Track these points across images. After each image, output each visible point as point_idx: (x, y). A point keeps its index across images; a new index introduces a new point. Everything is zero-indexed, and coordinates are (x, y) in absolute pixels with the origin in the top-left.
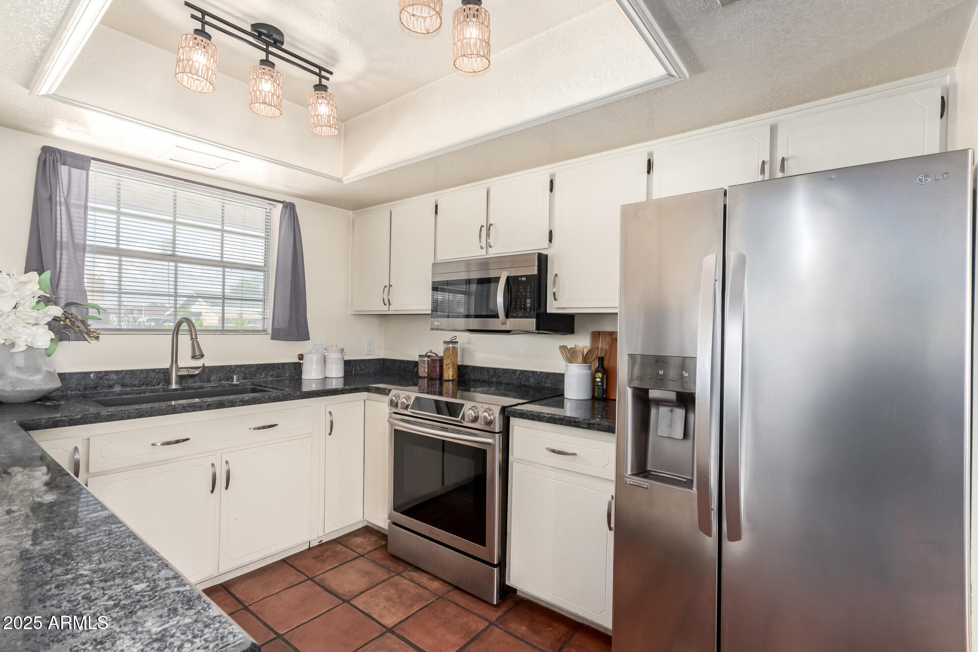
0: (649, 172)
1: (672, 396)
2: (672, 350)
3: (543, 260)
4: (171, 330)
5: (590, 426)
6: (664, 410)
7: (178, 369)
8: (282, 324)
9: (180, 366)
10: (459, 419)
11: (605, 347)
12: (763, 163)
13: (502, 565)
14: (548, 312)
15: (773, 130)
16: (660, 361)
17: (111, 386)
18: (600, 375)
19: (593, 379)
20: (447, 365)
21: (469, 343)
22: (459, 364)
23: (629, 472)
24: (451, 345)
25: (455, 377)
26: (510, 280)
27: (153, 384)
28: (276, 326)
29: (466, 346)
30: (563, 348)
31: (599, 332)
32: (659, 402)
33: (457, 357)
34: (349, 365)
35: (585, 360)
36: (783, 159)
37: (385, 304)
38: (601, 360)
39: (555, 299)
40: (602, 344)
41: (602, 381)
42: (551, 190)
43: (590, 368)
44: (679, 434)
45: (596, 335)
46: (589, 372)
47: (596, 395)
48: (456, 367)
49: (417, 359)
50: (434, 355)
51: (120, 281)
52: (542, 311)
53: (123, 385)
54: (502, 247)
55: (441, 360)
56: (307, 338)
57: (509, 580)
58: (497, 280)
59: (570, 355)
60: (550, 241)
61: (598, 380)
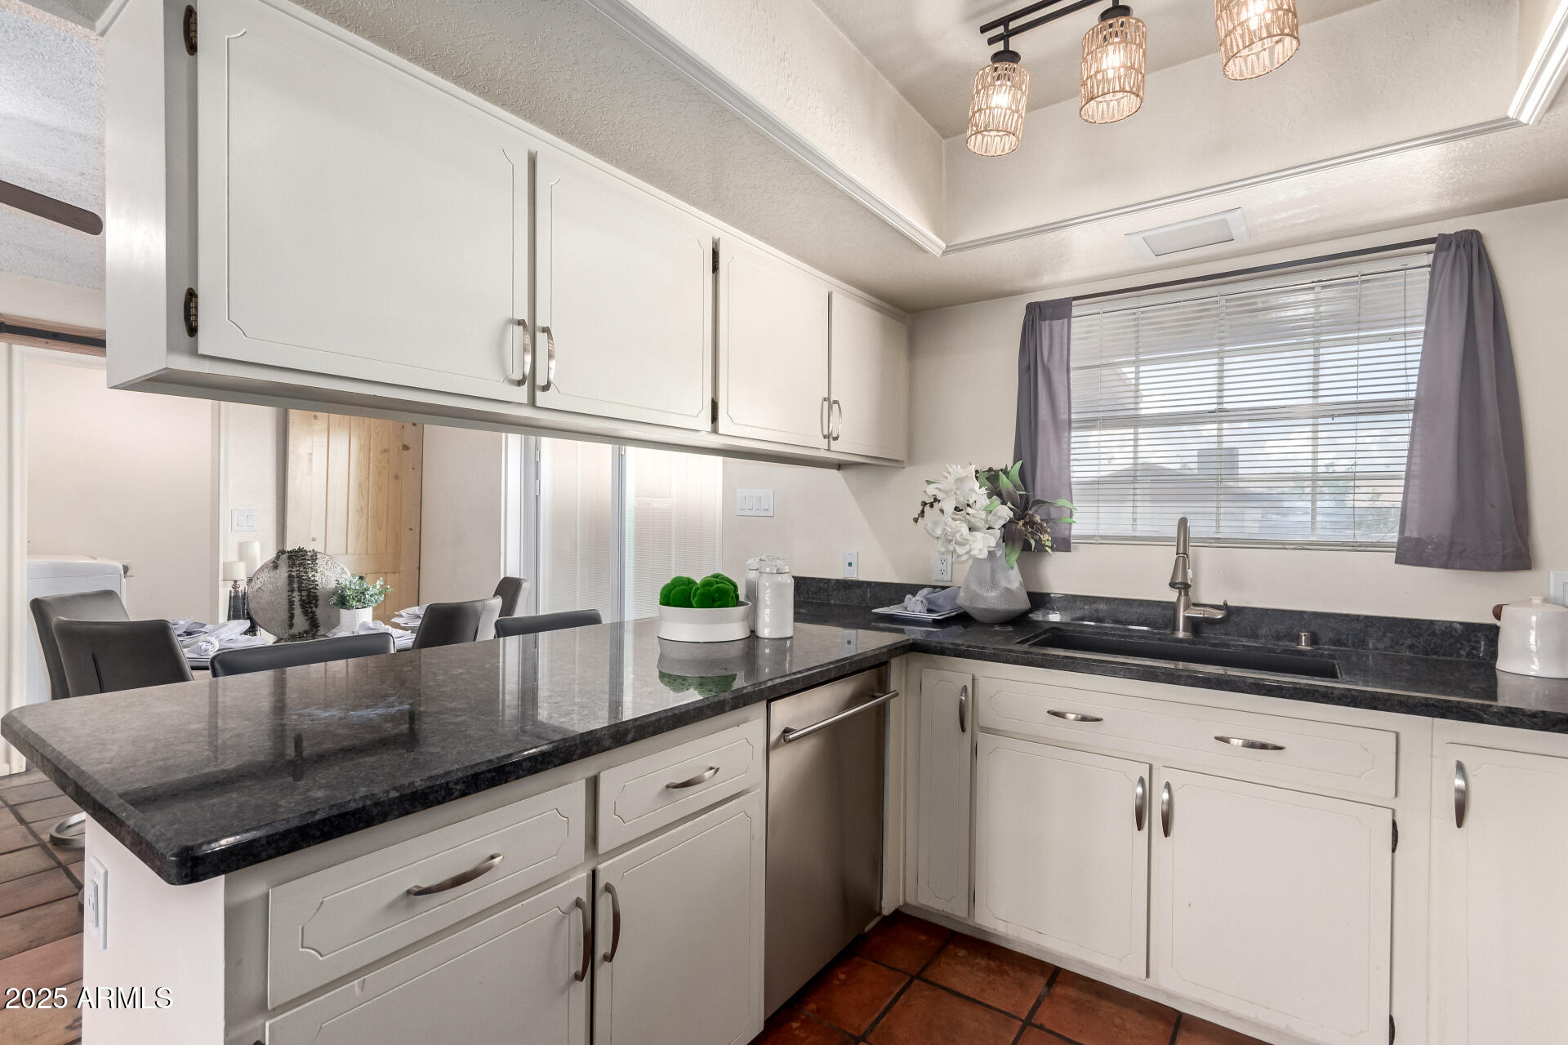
7: (1190, 604)
8: (1440, 529)
27: (1158, 625)
28: (1411, 533)
51: (1136, 446)
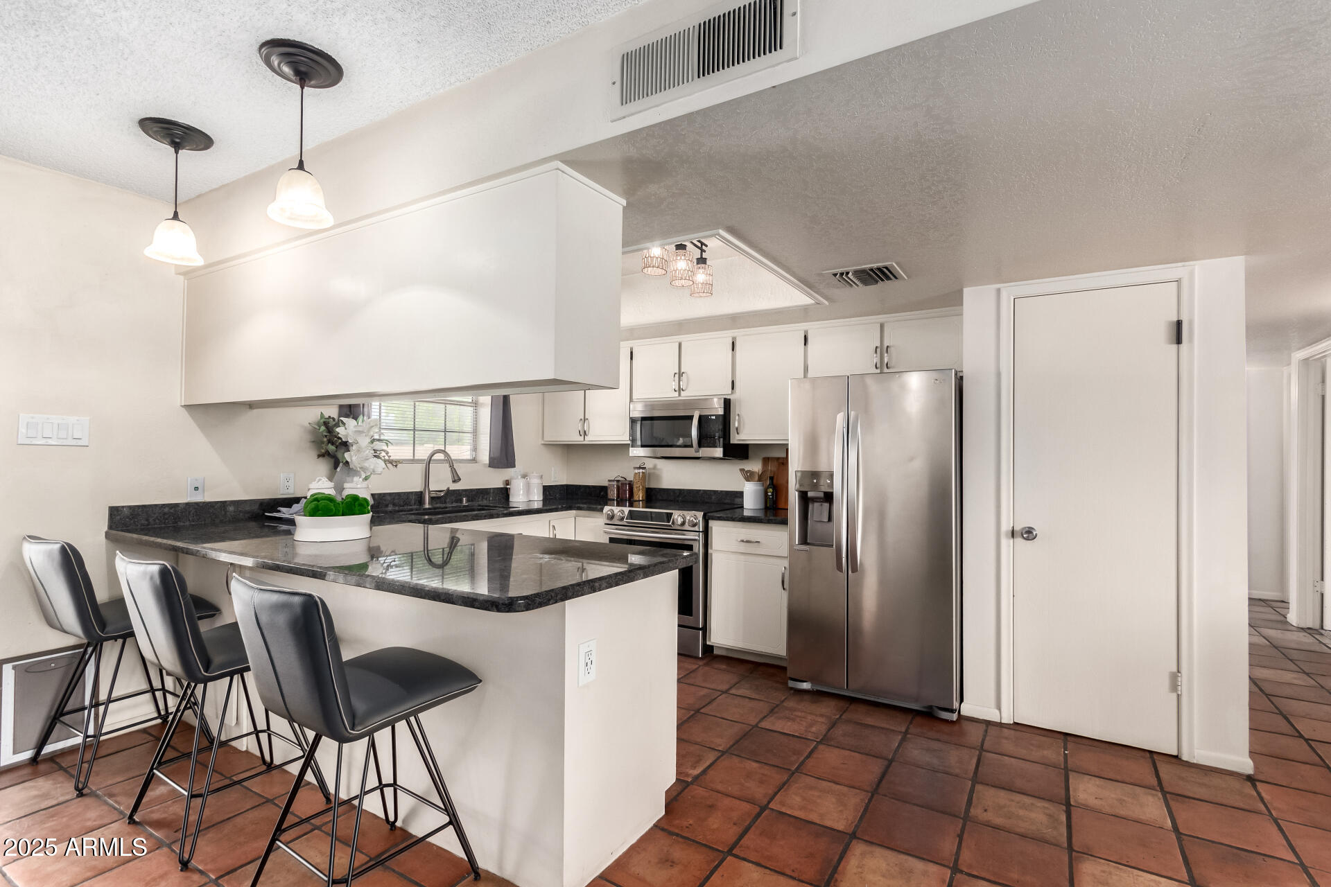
0: (805, 344)
1: (822, 495)
2: (822, 467)
3: (727, 403)
4: (424, 460)
5: (769, 522)
6: (816, 505)
7: (429, 492)
8: (496, 453)
9: (431, 490)
10: (670, 524)
11: (774, 469)
12: (877, 347)
13: (705, 629)
14: (731, 442)
15: (882, 326)
16: (815, 475)
17: (387, 506)
18: (771, 490)
19: (766, 493)
20: (637, 488)
21: (655, 467)
22: (647, 487)
23: (797, 543)
24: (641, 471)
25: (644, 498)
26: (702, 418)
27: (412, 504)
28: (492, 456)
29: (653, 471)
30: (742, 470)
31: (768, 458)
32: (814, 500)
33: (645, 482)
34: (547, 490)
35: (760, 479)
36: (888, 347)
37: (581, 435)
38: (772, 478)
39: (738, 433)
40: (772, 467)
41: (772, 495)
42: (733, 350)
43: (763, 485)
44: (826, 519)
45: (766, 461)
46: (761, 488)
47: (768, 505)
48: (645, 489)
49: (605, 484)
50: (622, 479)
52: (727, 442)
53: (394, 505)
54: (692, 391)
55: (631, 485)
56: (514, 466)
57: (710, 640)
58: (691, 418)
59: (749, 476)
60: (733, 388)
61: (770, 494)
